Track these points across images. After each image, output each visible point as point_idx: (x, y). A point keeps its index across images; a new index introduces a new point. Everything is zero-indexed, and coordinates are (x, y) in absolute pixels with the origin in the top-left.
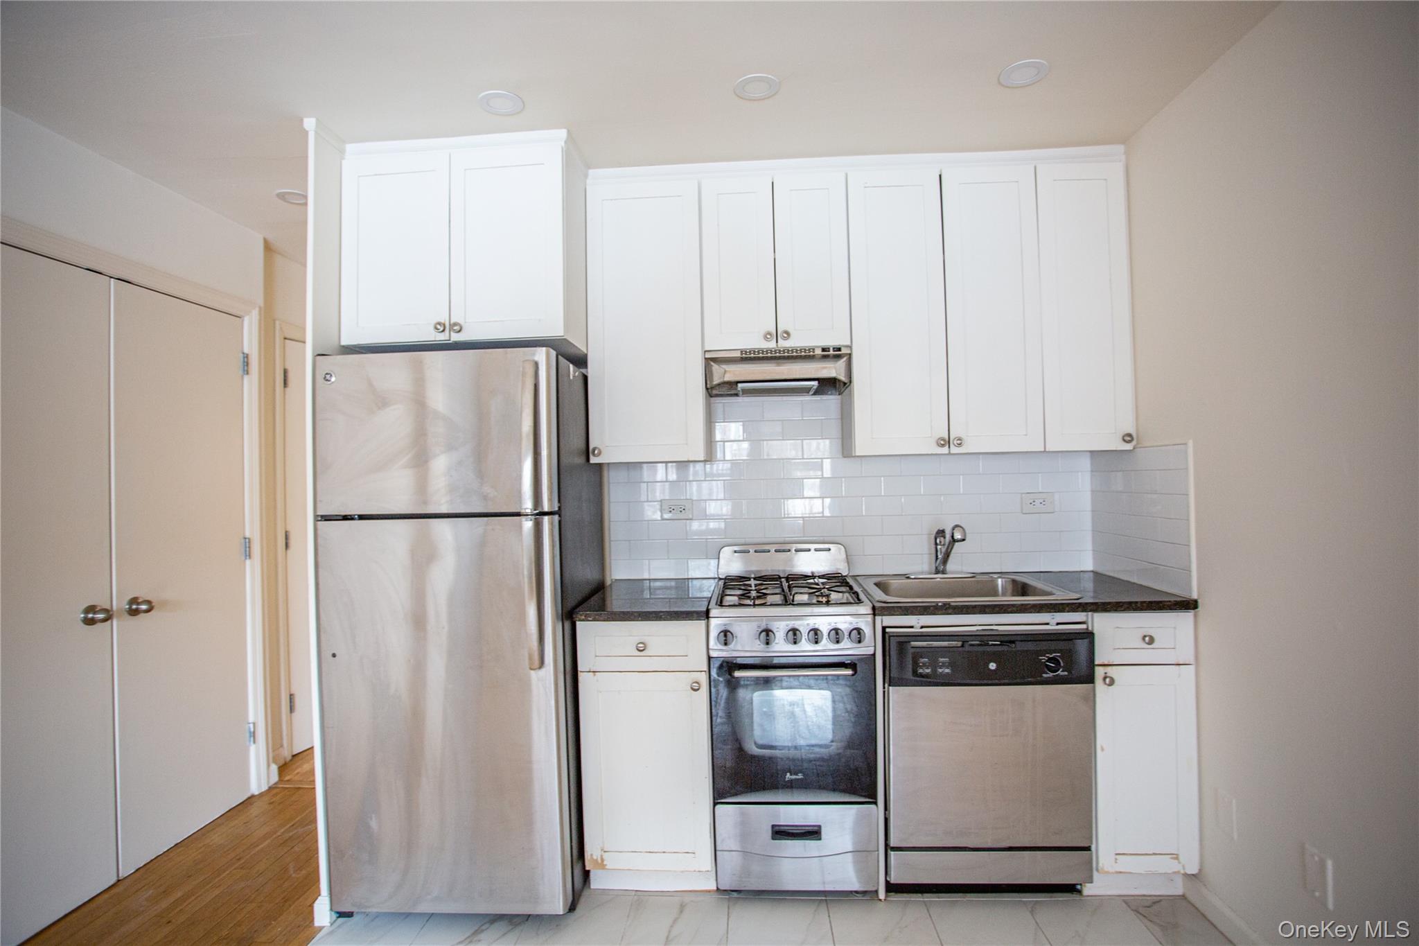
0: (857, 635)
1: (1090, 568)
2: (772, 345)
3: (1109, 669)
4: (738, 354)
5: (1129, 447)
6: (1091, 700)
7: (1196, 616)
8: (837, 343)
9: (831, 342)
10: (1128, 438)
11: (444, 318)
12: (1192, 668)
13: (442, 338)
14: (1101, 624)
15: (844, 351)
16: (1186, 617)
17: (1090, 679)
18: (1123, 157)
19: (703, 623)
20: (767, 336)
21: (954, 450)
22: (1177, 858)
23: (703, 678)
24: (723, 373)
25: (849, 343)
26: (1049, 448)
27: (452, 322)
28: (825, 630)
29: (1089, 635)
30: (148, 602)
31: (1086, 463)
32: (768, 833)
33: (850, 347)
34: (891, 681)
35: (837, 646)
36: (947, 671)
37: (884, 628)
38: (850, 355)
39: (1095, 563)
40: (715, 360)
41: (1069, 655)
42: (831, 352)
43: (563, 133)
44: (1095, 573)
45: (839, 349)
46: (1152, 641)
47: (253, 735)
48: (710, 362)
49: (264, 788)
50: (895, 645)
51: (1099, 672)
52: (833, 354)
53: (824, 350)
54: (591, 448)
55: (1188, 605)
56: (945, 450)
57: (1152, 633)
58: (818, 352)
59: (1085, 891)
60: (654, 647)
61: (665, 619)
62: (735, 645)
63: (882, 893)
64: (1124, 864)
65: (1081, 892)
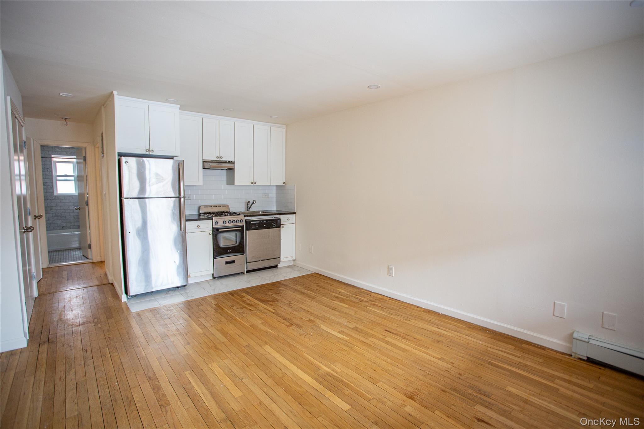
0: (242, 221)
1: (275, 209)
2: (218, 159)
3: (283, 225)
4: (210, 161)
5: (284, 185)
6: (280, 231)
7: (295, 216)
8: (232, 160)
9: (230, 160)
10: (284, 183)
11: (148, 148)
12: (294, 224)
13: (148, 153)
14: (282, 217)
15: (233, 162)
16: (293, 216)
17: (280, 227)
18: (285, 128)
19: (212, 220)
20: (217, 157)
21: (254, 184)
22: (292, 257)
23: (212, 232)
24: (207, 165)
25: (234, 160)
26: (271, 185)
27: (150, 150)
28: (236, 220)
29: (280, 219)
31: (275, 188)
32: (225, 263)
33: (234, 161)
34: (247, 230)
35: (238, 223)
36: (257, 227)
37: (245, 220)
40: (205, 162)
41: (277, 223)
42: (230, 162)
43: (179, 106)
45: (232, 161)
46: (289, 220)
47: (34, 276)
48: (204, 162)
50: (248, 223)
55: (294, 213)
56: (252, 184)
57: (289, 218)
58: (228, 162)
59: (279, 267)
60: (201, 226)
61: (205, 220)
62: (219, 224)
63: (245, 273)
64: (285, 260)
65: (277, 267)
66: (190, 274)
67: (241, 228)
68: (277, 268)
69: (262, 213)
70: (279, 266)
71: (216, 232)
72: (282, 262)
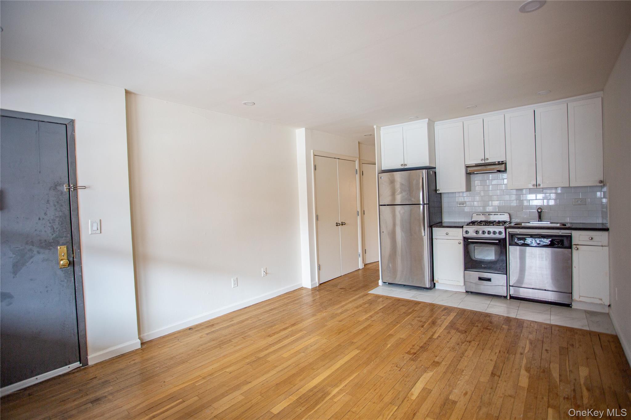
0: (500, 233)
1: (601, 222)
2: (483, 162)
3: (577, 246)
4: (474, 165)
5: (601, 184)
6: (570, 253)
7: (609, 233)
8: (502, 160)
9: (500, 160)
10: (601, 182)
11: (403, 163)
12: (606, 248)
13: (402, 167)
14: (575, 234)
15: (504, 162)
16: (605, 233)
17: (570, 247)
18: (602, 95)
19: (462, 229)
20: (482, 160)
23: (462, 242)
24: (469, 169)
25: (505, 160)
27: (405, 164)
28: (492, 231)
29: (570, 236)
30: (345, 223)
32: (478, 278)
34: (510, 245)
35: (495, 235)
37: (509, 232)
38: (506, 163)
40: (468, 167)
41: (566, 243)
42: (501, 163)
43: (427, 120)
45: (503, 162)
46: (592, 239)
47: (360, 255)
49: (362, 268)
50: (512, 236)
51: (574, 247)
52: (502, 163)
53: (498, 162)
54: (437, 189)
55: (606, 230)
57: (592, 237)
58: (497, 163)
59: (573, 307)
60: (450, 234)
61: (453, 228)
62: (469, 234)
63: (508, 298)
64: (582, 299)
65: (571, 307)
66: (438, 280)
67: (497, 241)
68: (569, 308)
70: (574, 306)
71: (467, 242)
72: (577, 301)
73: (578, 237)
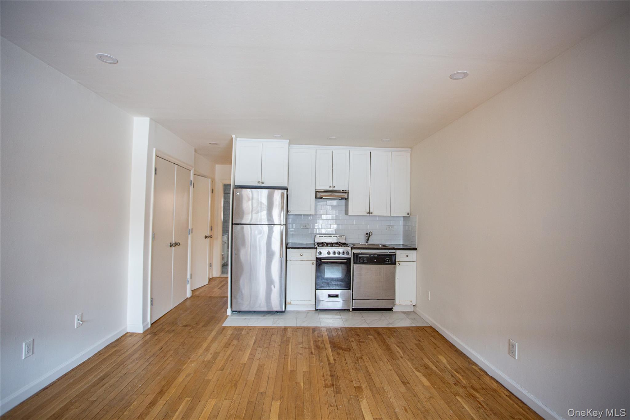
0: (348, 253)
1: (402, 244)
2: (331, 189)
3: (399, 262)
4: (323, 191)
5: (408, 216)
6: (395, 268)
7: (417, 252)
8: (346, 190)
9: (344, 189)
10: (408, 214)
11: (260, 180)
12: (415, 263)
13: (259, 185)
14: (398, 252)
15: (347, 191)
16: (415, 252)
17: (395, 264)
18: (410, 151)
19: (315, 250)
20: (330, 187)
21: (370, 215)
22: (411, 302)
23: (315, 262)
24: (319, 195)
26: (391, 215)
27: (262, 181)
28: (341, 252)
29: (395, 255)
30: (179, 243)
31: (402, 219)
32: (328, 296)
33: (349, 190)
34: (354, 263)
35: (343, 255)
36: (366, 261)
37: (353, 252)
38: (348, 192)
39: (403, 243)
40: (318, 192)
41: (391, 259)
42: (344, 191)
43: (288, 141)
44: (403, 244)
45: (346, 191)
46: (408, 256)
47: (188, 281)
48: (317, 192)
49: (190, 296)
50: (356, 256)
51: (397, 263)
52: (345, 192)
53: (343, 191)
54: (288, 210)
55: (416, 249)
56: (368, 215)
57: (408, 255)
58: (341, 191)
59: (394, 311)
60: (304, 255)
61: (307, 249)
62: (322, 255)
63: (351, 310)
64: (401, 303)
65: (392, 310)
66: (291, 301)
67: (346, 261)
68: (391, 311)
69: (381, 246)
70: (395, 309)
71: (320, 263)
72: (397, 305)
73: (400, 255)
